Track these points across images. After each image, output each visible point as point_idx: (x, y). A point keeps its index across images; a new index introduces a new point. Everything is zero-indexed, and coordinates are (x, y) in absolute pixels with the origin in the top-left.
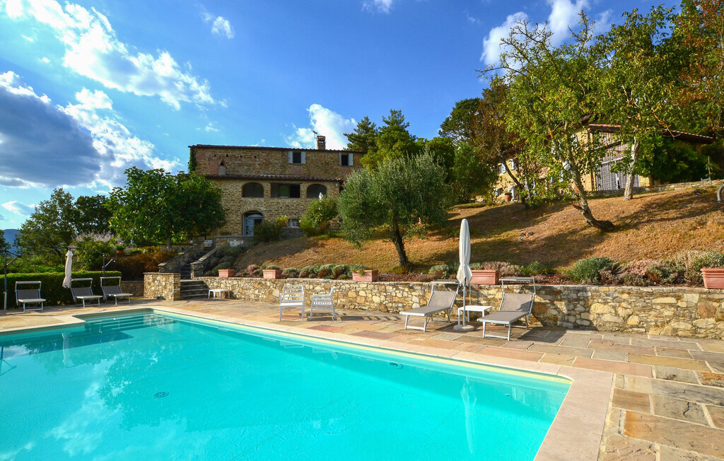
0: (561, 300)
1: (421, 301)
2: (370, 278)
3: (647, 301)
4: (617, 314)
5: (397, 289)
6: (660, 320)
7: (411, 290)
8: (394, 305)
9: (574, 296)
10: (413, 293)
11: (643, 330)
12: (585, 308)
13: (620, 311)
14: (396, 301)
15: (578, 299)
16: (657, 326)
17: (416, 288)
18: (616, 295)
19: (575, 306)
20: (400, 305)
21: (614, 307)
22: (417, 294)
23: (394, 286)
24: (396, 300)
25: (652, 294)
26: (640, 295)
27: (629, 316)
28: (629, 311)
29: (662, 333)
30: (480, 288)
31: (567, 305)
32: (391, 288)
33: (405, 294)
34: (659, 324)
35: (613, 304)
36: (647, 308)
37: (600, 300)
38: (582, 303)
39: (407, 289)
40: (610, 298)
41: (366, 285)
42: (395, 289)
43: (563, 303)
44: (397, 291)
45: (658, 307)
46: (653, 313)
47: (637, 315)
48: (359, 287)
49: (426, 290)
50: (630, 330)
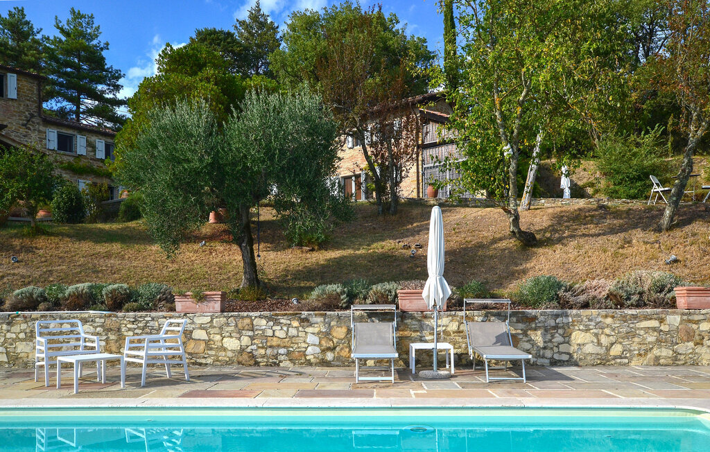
0: (535, 329)
1: (323, 342)
2: (218, 306)
3: (631, 326)
4: (599, 344)
5: (277, 323)
6: (643, 347)
7: (305, 324)
8: (269, 351)
9: (552, 323)
10: (310, 330)
11: (626, 361)
12: (564, 337)
13: (604, 340)
14: (274, 344)
15: (556, 327)
16: (640, 355)
17: (314, 319)
18: (599, 319)
19: (553, 336)
20: (282, 351)
21: (596, 335)
22: (316, 330)
23: (269, 319)
24: (275, 342)
25: (635, 317)
26: (624, 319)
27: (612, 344)
28: (612, 339)
29: (645, 362)
31: (544, 335)
32: (264, 322)
33: (293, 332)
34: (642, 352)
35: (595, 331)
36: (631, 335)
37: (581, 327)
38: (560, 331)
39: (295, 324)
40: (593, 323)
41: (209, 319)
42: (271, 323)
43: (539, 333)
44: (274, 328)
45: (642, 332)
46: (636, 339)
47: (621, 343)
48: (193, 323)
49: (332, 323)
50: (613, 362)
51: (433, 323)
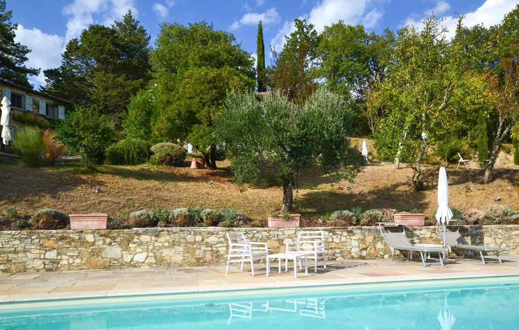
0: (467, 236)
1: (361, 245)
2: (298, 223)
3: (510, 233)
4: (496, 243)
5: (335, 234)
6: (515, 245)
7: (351, 234)
8: (330, 251)
9: (475, 232)
10: (353, 238)
11: (508, 252)
12: (480, 240)
13: (498, 241)
14: (333, 246)
15: (477, 235)
16: (514, 249)
17: (356, 231)
18: (496, 230)
19: (475, 240)
20: (338, 251)
21: (494, 238)
22: (357, 238)
23: (330, 231)
24: (333, 245)
25: (511, 229)
26: (507, 230)
27: (502, 243)
28: (502, 241)
29: (516, 253)
30: (415, 229)
31: (471, 239)
32: (327, 233)
33: (344, 239)
34: (514, 247)
35: (494, 236)
36: (509, 238)
37: (488, 235)
38: (479, 237)
39: (345, 234)
40: (493, 232)
41: (294, 232)
42: (331, 234)
43: (469, 238)
44: (333, 237)
45: (514, 237)
46: (512, 241)
47: (505, 243)
48: (284, 234)
49: (366, 234)
50: (502, 253)
51: (417, 232)
